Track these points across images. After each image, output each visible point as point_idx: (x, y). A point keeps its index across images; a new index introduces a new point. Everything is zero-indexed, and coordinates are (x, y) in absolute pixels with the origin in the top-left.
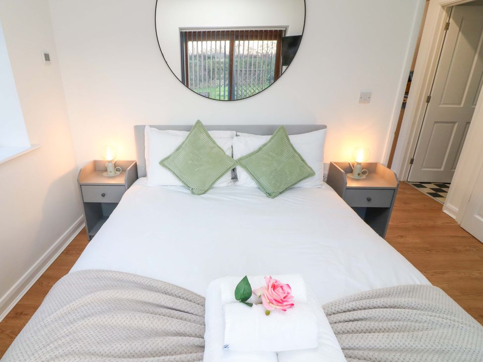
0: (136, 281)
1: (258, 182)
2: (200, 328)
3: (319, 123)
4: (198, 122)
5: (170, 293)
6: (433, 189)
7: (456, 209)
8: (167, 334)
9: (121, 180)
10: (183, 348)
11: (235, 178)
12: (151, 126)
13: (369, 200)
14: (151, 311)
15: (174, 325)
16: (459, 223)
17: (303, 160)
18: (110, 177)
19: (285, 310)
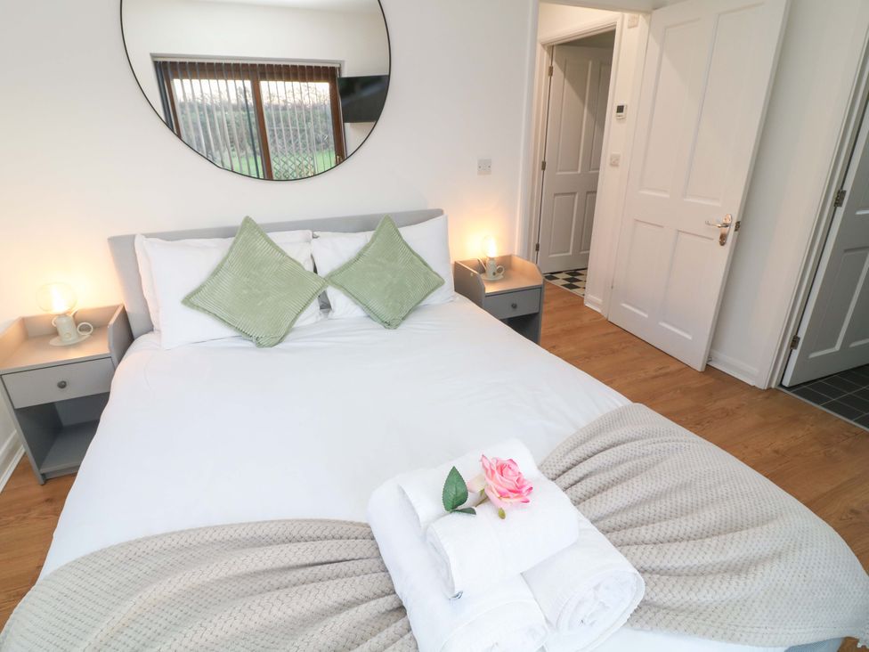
0: (220, 538)
1: (366, 307)
2: (380, 578)
3: (431, 206)
4: (247, 220)
5: (298, 537)
6: (566, 279)
7: (600, 301)
8: (324, 614)
9: (100, 347)
10: (363, 628)
11: (326, 306)
12: (148, 236)
13: (514, 306)
14: (276, 584)
15: (334, 592)
16: (606, 316)
17: (425, 264)
18: (68, 347)
19: (527, 501)
